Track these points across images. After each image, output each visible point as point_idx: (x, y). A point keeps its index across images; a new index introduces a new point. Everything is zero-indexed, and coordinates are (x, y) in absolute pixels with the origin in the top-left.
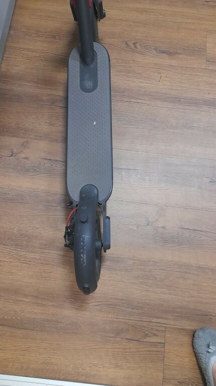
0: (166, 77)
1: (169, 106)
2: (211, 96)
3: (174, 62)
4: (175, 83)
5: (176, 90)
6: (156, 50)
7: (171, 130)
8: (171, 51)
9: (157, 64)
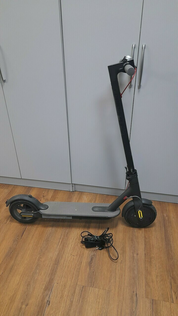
0: (73, 259)
1: (53, 258)
2: (55, 284)
3: (84, 264)
4: (68, 263)
5: (64, 263)
6: (93, 255)
7: (38, 258)
8: (92, 264)
9: (83, 254)
